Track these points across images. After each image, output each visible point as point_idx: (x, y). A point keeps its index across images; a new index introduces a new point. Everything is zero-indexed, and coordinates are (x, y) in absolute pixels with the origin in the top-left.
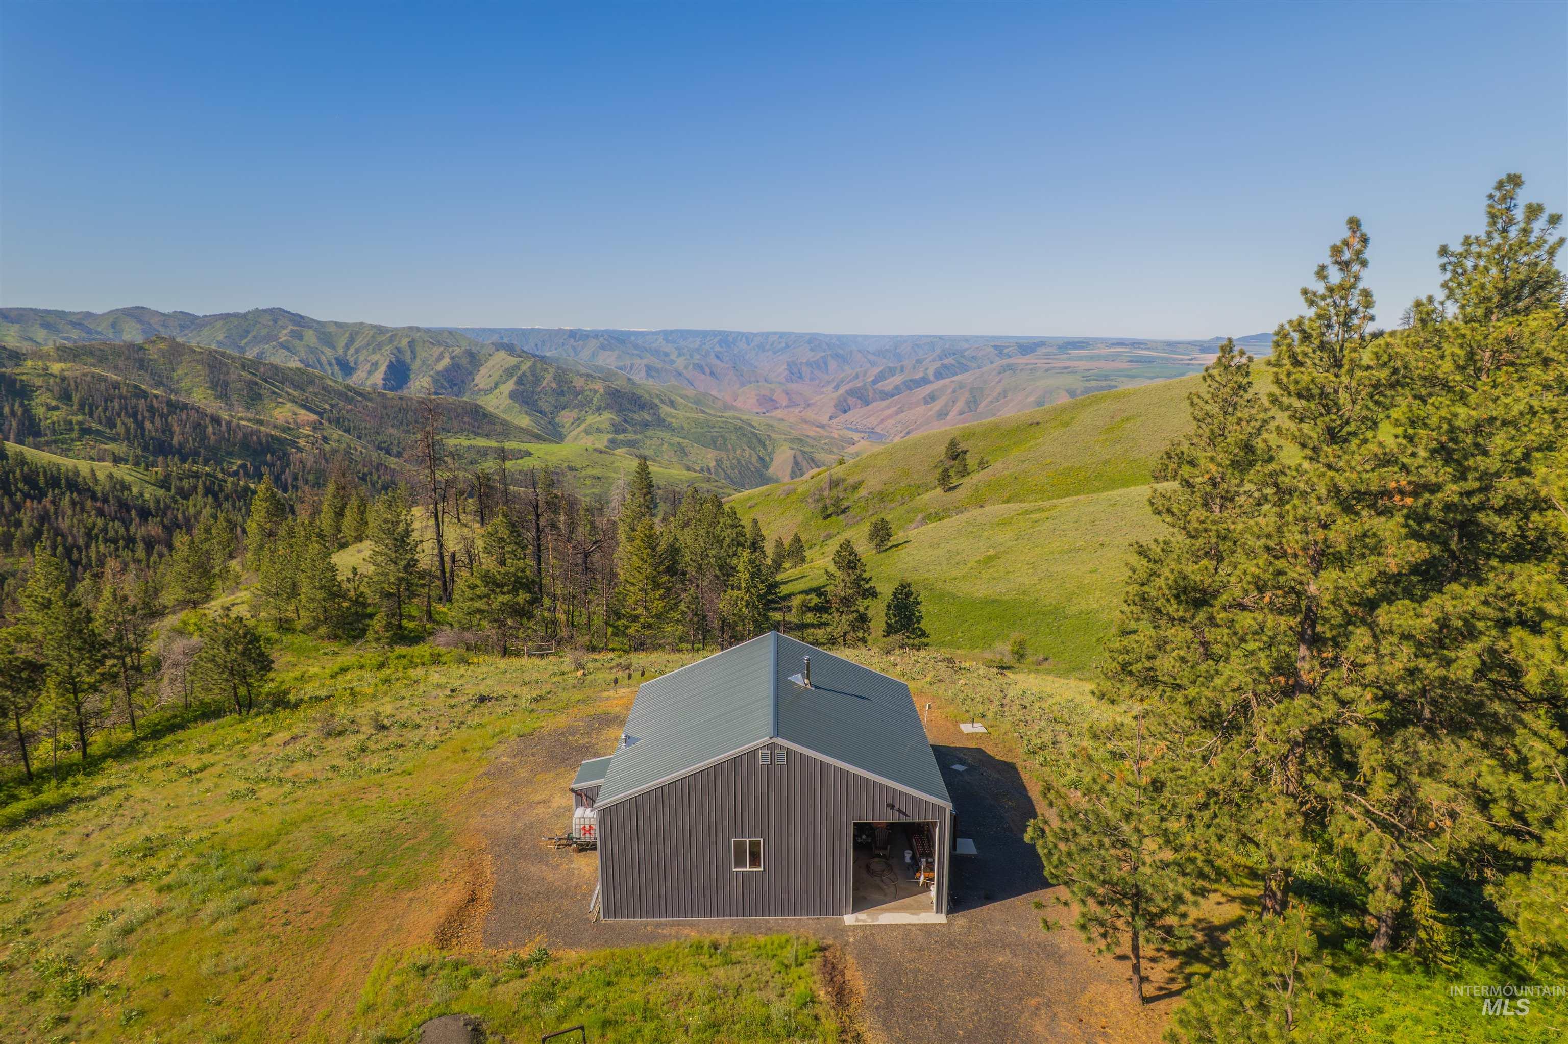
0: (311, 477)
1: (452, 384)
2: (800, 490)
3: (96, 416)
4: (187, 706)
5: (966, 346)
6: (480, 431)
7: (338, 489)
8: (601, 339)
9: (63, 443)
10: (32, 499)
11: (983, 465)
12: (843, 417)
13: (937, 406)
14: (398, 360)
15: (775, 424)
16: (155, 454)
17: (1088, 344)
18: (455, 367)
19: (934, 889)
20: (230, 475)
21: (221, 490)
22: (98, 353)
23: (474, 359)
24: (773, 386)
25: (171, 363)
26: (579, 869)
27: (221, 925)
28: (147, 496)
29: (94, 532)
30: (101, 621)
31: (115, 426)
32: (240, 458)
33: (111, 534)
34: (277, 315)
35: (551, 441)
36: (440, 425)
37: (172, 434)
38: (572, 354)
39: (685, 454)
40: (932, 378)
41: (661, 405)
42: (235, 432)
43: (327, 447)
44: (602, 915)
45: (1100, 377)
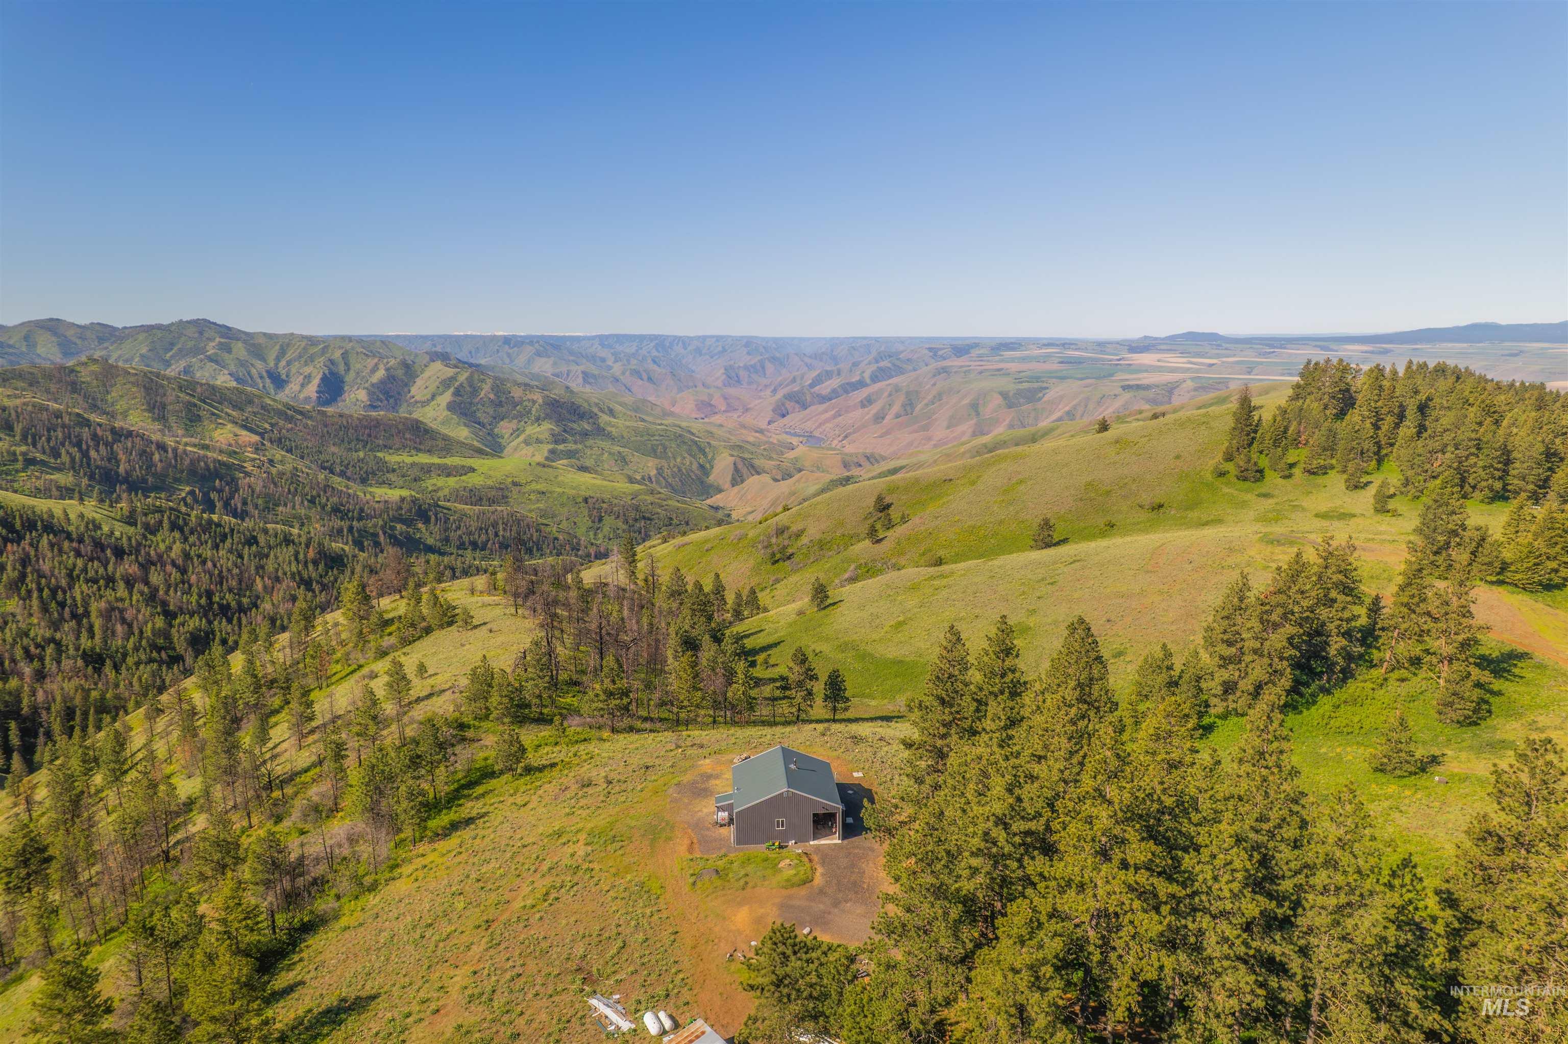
0: (260, 501)
1: (388, 396)
2: (750, 535)
3: (39, 446)
5: (901, 348)
6: (422, 447)
8: (537, 345)
9: (6, 474)
10: (12, 541)
11: (904, 519)
12: (785, 420)
13: (874, 409)
14: (331, 373)
15: (714, 430)
17: (1020, 344)
18: (391, 378)
19: (837, 832)
21: (186, 524)
23: (409, 371)
24: (711, 391)
25: (104, 385)
26: (722, 832)
28: (118, 534)
29: (75, 573)
31: (59, 456)
32: (188, 484)
33: (91, 574)
34: (202, 326)
35: (493, 456)
36: (381, 442)
37: (118, 462)
38: (507, 361)
39: (627, 463)
40: (868, 381)
41: (600, 414)
42: (182, 458)
43: (274, 470)
44: (736, 843)
45: (1032, 379)
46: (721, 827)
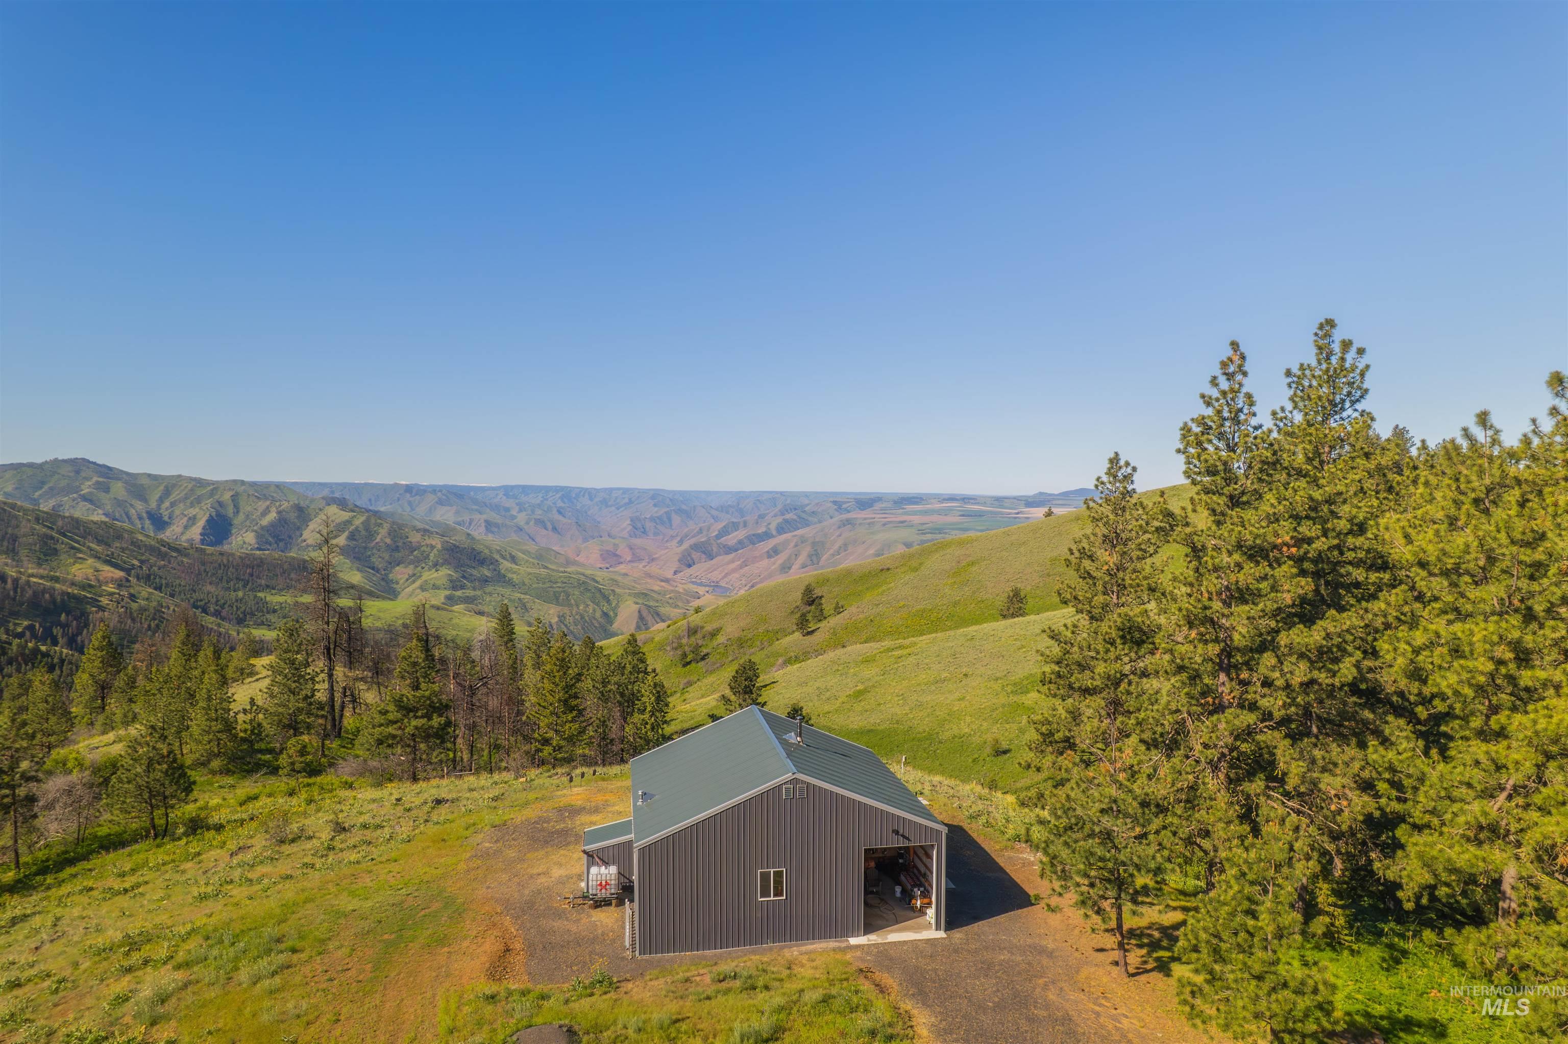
1: (278, 540)
2: (657, 639)
5: (807, 502)
8: (439, 494)
11: (839, 609)
12: (687, 572)
13: (780, 559)
14: (219, 515)
15: (619, 578)
17: (921, 499)
18: (282, 521)
19: (931, 911)
23: (303, 514)
24: (616, 541)
26: (601, 921)
27: (263, 985)
32: (27, 618)
34: (79, 466)
35: (384, 598)
36: (263, 582)
38: (408, 509)
39: (527, 610)
40: (774, 533)
41: (501, 561)
42: (23, 590)
43: (134, 606)
44: (637, 953)
45: (935, 530)
46: (596, 907)
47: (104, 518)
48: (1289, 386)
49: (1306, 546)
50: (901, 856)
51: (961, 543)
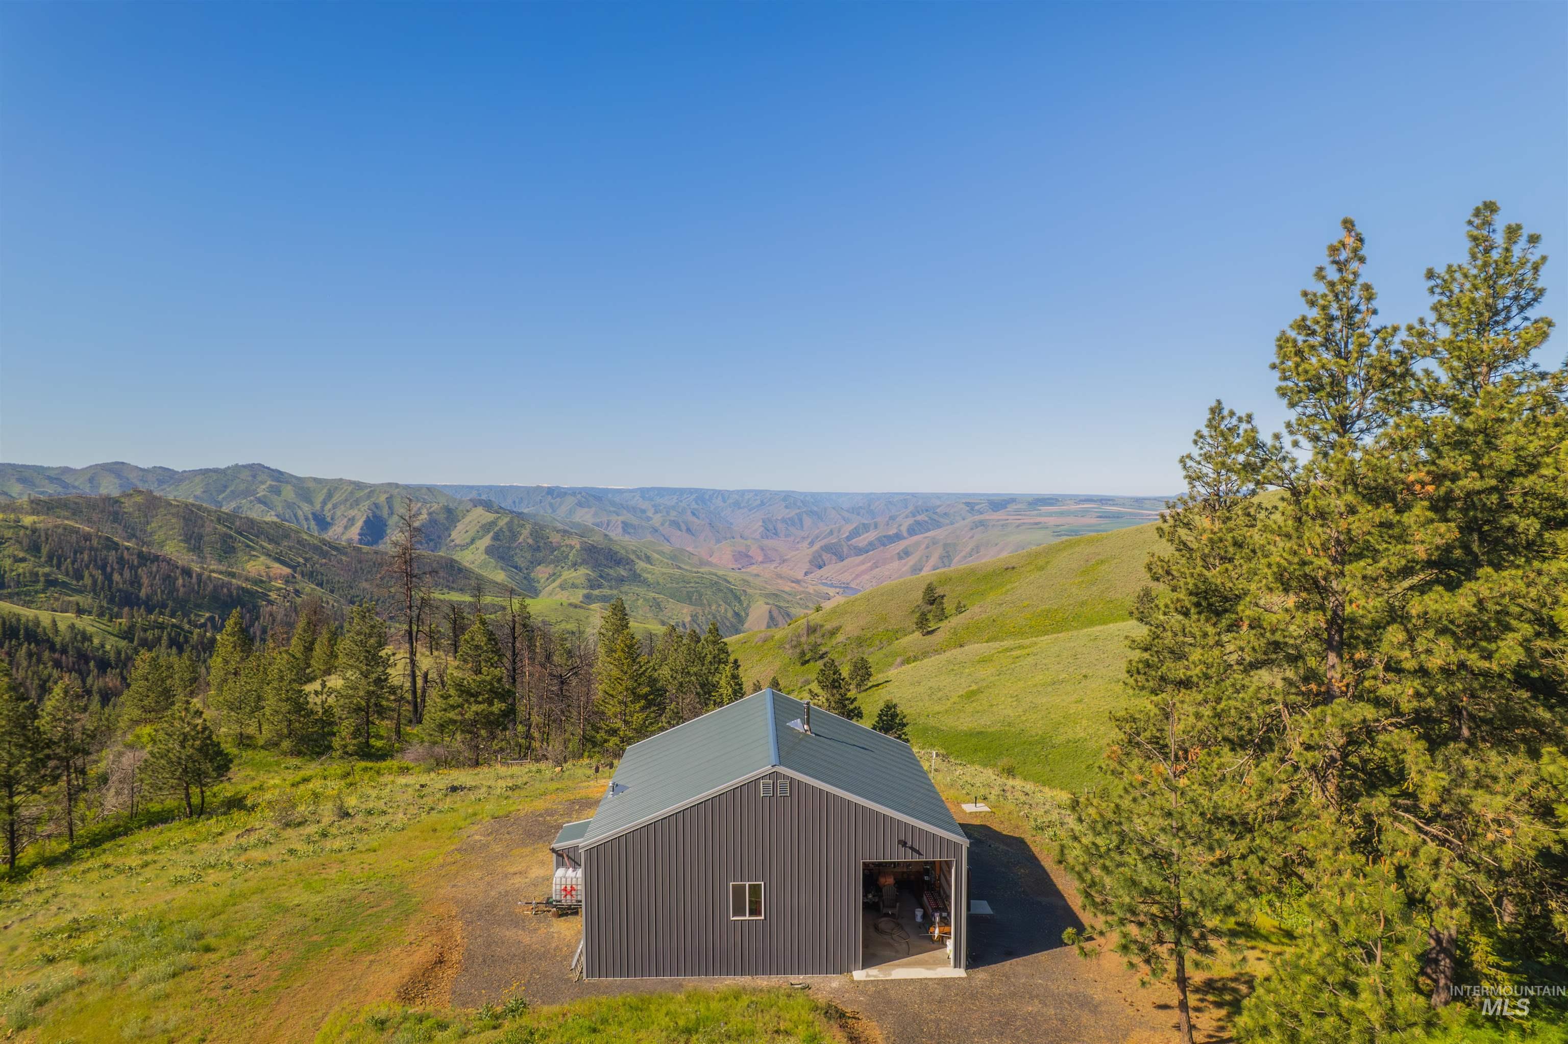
1: (429, 539)
2: (777, 637)
3: (63, 568)
4: (132, 816)
5: (938, 503)
6: (455, 586)
7: (309, 623)
8: (579, 496)
9: (26, 595)
11: (960, 609)
12: (819, 573)
13: (912, 561)
14: (375, 516)
15: (750, 579)
16: (121, 606)
17: (1057, 500)
18: (432, 522)
19: (950, 944)
20: (196, 626)
21: (187, 641)
22: (72, 506)
23: (452, 516)
24: (749, 542)
25: (146, 516)
26: (559, 933)
27: (152, 989)
28: (108, 647)
30: (48, 719)
31: (82, 578)
32: (209, 611)
34: (256, 470)
35: (525, 596)
37: (140, 586)
38: (550, 511)
39: (661, 610)
40: (905, 534)
41: (637, 561)
42: (205, 583)
43: (299, 600)
44: (584, 974)
45: (1069, 533)
46: (560, 916)
47: (275, 519)
48: (1432, 291)
49: (1448, 483)
50: (927, 872)
51: (1091, 541)
